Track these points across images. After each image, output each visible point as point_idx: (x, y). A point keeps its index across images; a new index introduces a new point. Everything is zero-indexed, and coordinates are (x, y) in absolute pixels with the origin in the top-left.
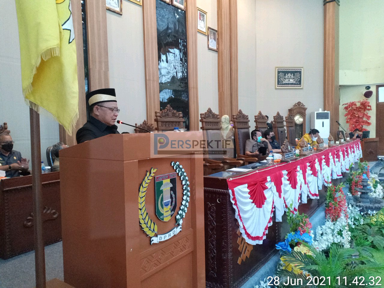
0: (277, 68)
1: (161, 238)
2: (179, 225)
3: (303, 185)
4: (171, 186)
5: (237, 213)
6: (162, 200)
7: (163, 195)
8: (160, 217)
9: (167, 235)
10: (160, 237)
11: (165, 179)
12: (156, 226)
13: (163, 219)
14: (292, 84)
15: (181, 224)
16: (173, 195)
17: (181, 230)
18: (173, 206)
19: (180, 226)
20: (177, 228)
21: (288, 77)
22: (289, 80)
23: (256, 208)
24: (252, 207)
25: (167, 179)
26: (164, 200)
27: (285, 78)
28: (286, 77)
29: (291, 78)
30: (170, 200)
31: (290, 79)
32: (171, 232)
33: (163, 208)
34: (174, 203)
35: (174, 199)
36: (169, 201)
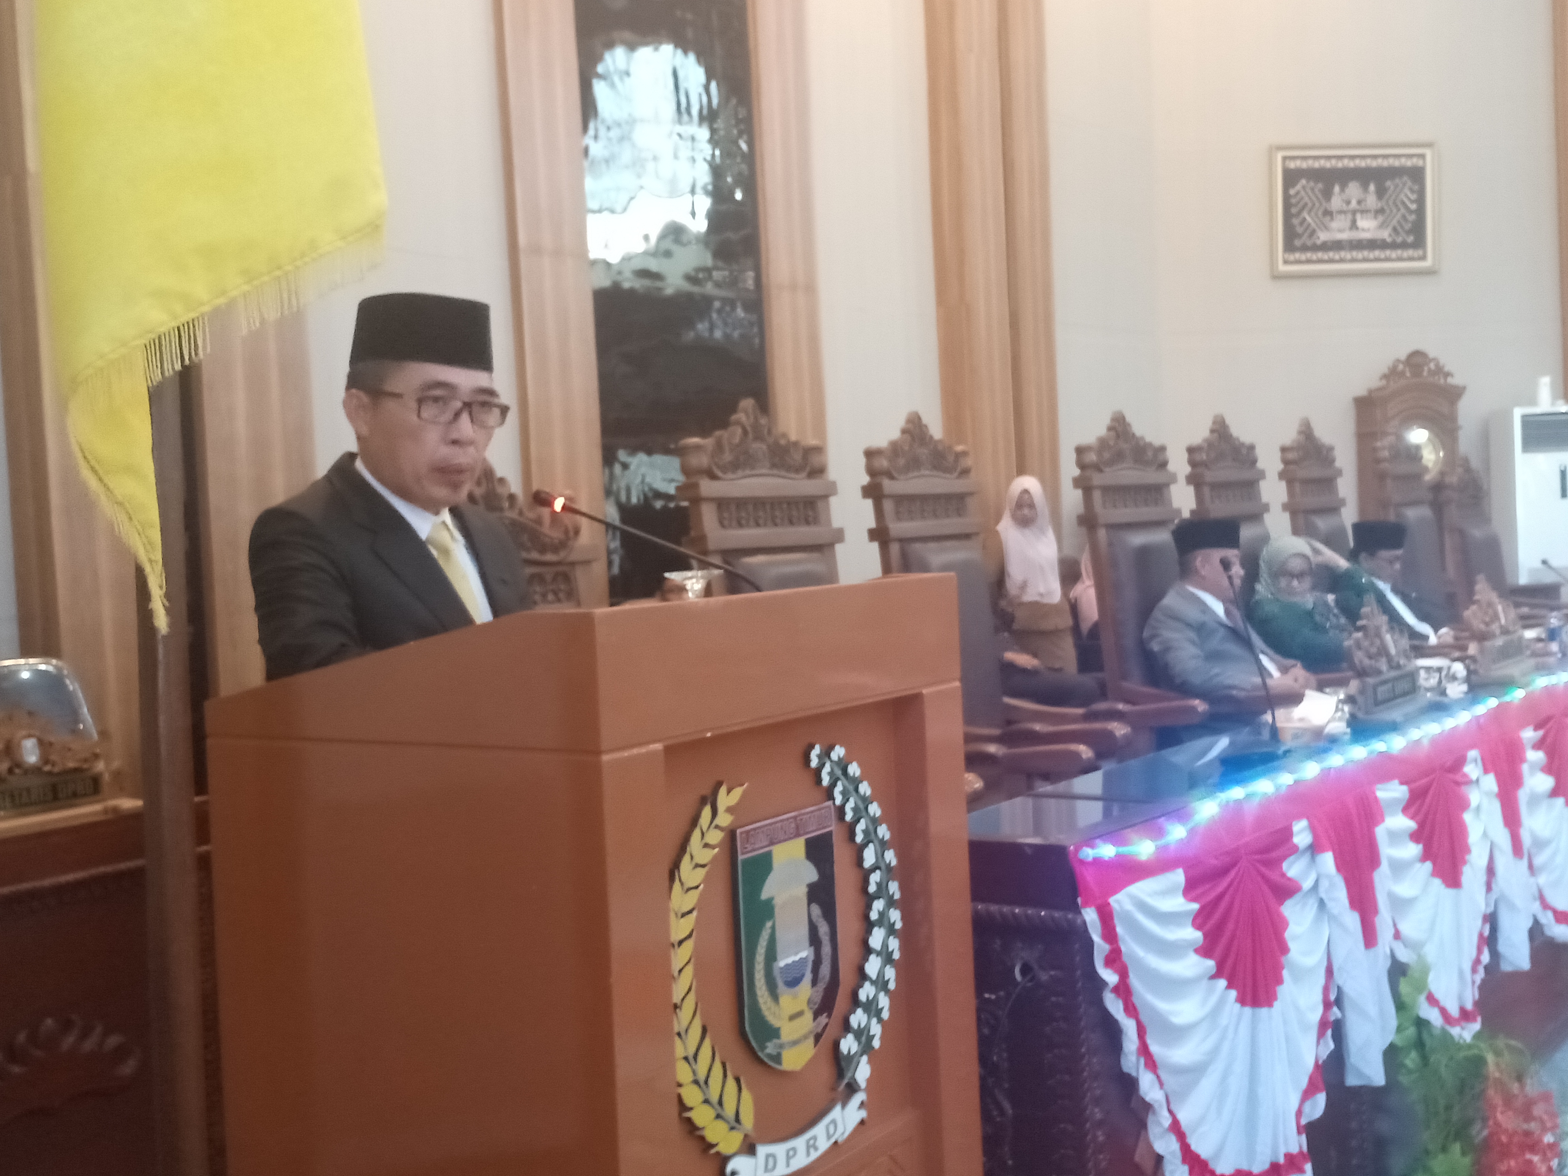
0: (1280, 155)
1: (771, 1161)
2: (852, 1088)
3: (1505, 860)
4: (811, 874)
5: (1130, 1043)
6: (771, 956)
7: (773, 928)
8: (763, 1048)
9: (799, 1143)
10: (768, 1156)
11: (780, 842)
12: (746, 1095)
13: (777, 1058)
14: (1372, 244)
15: (863, 1084)
16: (823, 929)
17: (863, 1114)
18: (822, 986)
19: (859, 1097)
20: (844, 1106)
21: (1348, 203)
22: (1354, 222)
23: (1238, 1005)
24: (1213, 1000)
25: (790, 839)
26: (778, 957)
27: (1328, 213)
28: (1336, 202)
29: (1363, 212)
30: (806, 953)
31: (1358, 216)
32: (819, 1130)
33: (775, 997)
34: (825, 970)
35: (826, 949)
36: (803, 961)
